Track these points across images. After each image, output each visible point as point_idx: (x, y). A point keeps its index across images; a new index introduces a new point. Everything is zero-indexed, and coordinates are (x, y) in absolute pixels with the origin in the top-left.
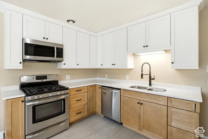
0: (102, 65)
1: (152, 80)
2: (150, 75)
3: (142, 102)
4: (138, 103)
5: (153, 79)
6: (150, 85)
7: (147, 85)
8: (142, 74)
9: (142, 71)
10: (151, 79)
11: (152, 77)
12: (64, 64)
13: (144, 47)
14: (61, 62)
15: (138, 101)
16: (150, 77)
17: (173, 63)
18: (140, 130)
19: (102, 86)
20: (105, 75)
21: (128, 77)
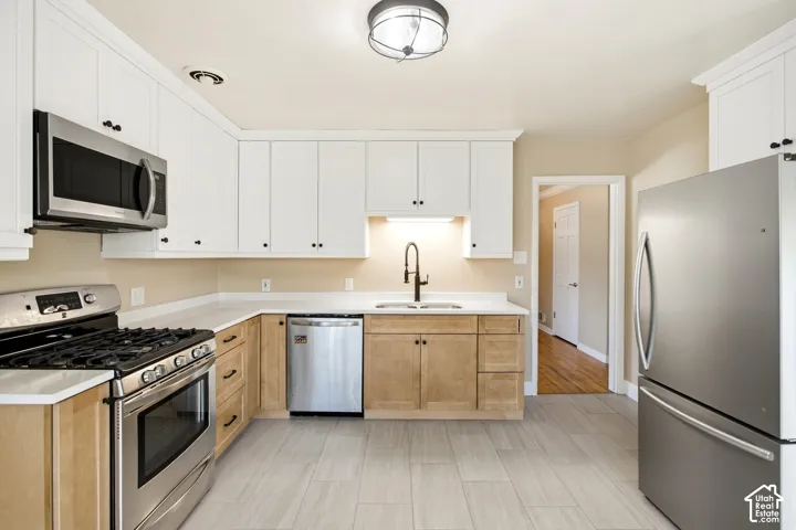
0: (265, 245)
1: (421, 287)
2: (418, 273)
3: (424, 337)
4: (417, 342)
5: (425, 283)
6: (417, 298)
7: (411, 300)
8: (407, 271)
9: (407, 265)
10: (418, 283)
11: (422, 280)
12: (165, 240)
13: (415, 203)
14: (150, 229)
15: (414, 338)
16: (417, 278)
17: (474, 245)
18: (420, 407)
19: (290, 315)
20: (263, 281)
21: (350, 282)
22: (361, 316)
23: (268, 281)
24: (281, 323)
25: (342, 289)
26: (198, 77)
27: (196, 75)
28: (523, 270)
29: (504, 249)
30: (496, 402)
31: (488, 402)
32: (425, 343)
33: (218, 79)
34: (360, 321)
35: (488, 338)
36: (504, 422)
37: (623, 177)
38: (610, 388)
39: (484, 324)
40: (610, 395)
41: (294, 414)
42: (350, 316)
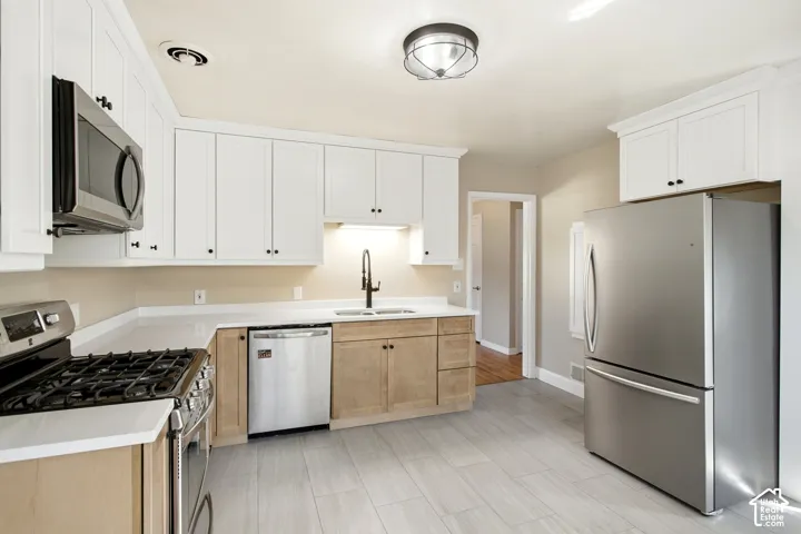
0: (211, 251)
1: (373, 293)
2: (369, 280)
3: (390, 342)
4: (385, 347)
5: (376, 290)
6: (369, 304)
7: (363, 307)
8: (364, 278)
9: (364, 272)
10: (370, 291)
11: (373, 286)
12: (136, 245)
13: (373, 211)
15: (381, 343)
16: (369, 285)
17: (427, 253)
18: (387, 411)
19: (250, 329)
20: (197, 292)
21: (299, 291)
22: (329, 325)
23: (203, 293)
24: (242, 338)
25: (292, 298)
26: (177, 55)
27: (175, 52)
28: (460, 275)
29: (449, 256)
30: (452, 397)
31: (445, 398)
32: (392, 347)
33: (201, 59)
34: (329, 329)
35: (447, 338)
36: (456, 413)
37: (534, 197)
38: (524, 374)
39: (443, 325)
40: (525, 381)
41: (253, 437)
42: (315, 326)
